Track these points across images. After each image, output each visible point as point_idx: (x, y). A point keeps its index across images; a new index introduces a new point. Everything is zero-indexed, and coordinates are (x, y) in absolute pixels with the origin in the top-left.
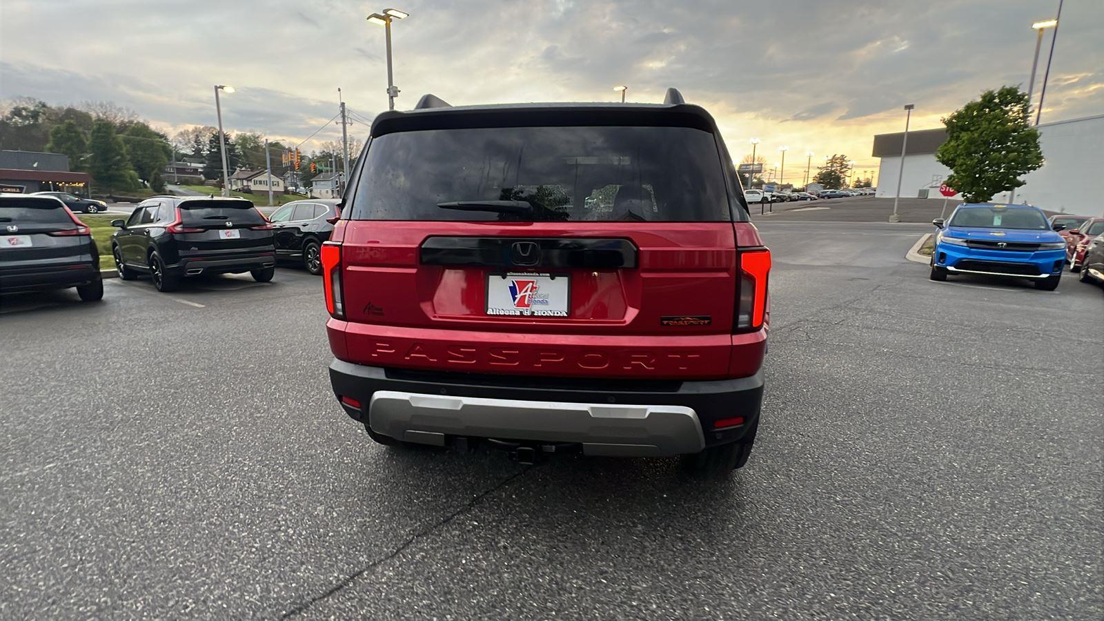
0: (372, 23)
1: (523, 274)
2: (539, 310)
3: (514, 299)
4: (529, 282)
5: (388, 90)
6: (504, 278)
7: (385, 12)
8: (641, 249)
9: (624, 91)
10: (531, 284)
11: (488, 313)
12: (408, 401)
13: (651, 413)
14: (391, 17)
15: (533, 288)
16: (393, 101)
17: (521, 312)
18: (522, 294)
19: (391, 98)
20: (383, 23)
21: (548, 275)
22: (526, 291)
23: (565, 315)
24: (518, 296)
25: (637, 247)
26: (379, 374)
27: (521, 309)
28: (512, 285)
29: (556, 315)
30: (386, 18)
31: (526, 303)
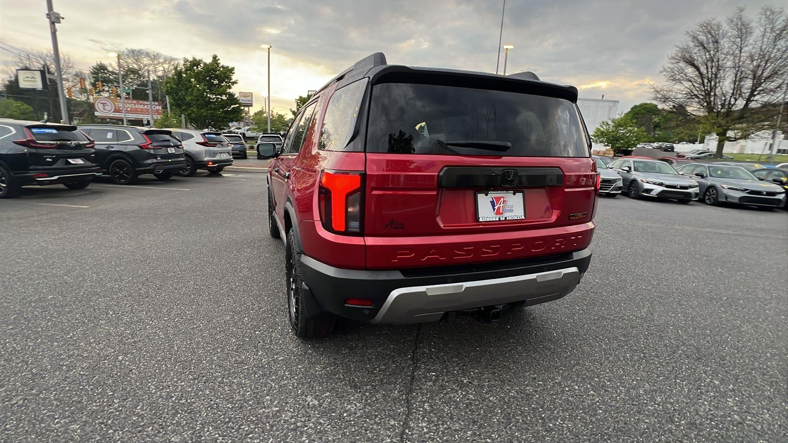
1: (498, 192)
2: (510, 216)
3: (494, 210)
4: (501, 197)
5: (48, 15)
6: (486, 195)
8: (566, 173)
9: (268, 49)
10: (503, 199)
11: (480, 221)
12: (425, 292)
13: (564, 274)
15: (504, 201)
16: (54, 27)
17: (499, 218)
18: (498, 206)
21: (512, 192)
22: (500, 204)
23: (524, 218)
24: (496, 207)
25: (563, 173)
26: (398, 276)
27: (498, 216)
28: (492, 200)
29: (519, 218)
31: (501, 212)
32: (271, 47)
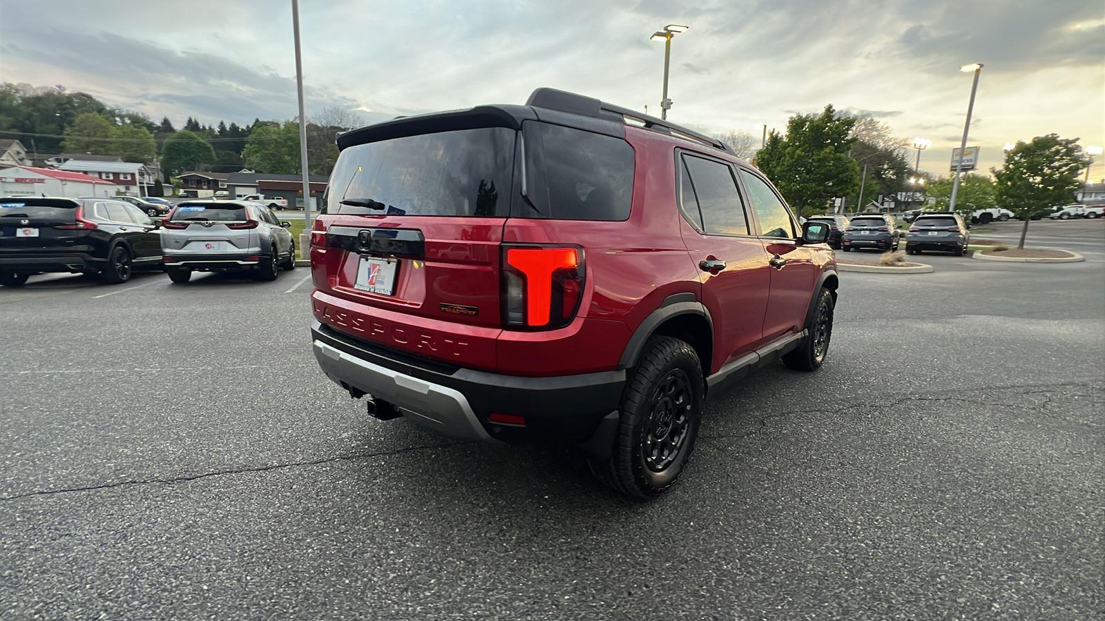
0: (655, 41)
1: (375, 258)
2: (378, 288)
4: (378, 265)
5: (662, 103)
6: (367, 260)
7: (666, 29)
8: (426, 240)
9: (978, 71)
10: (378, 267)
11: (356, 288)
13: (429, 390)
14: (672, 33)
16: (665, 113)
17: (370, 289)
18: (373, 274)
19: (664, 110)
20: (664, 39)
22: (375, 272)
23: (390, 294)
24: (371, 276)
25: (424, 238)
29: (385, 293)
30: (668, 34)
32: (981, 66)
